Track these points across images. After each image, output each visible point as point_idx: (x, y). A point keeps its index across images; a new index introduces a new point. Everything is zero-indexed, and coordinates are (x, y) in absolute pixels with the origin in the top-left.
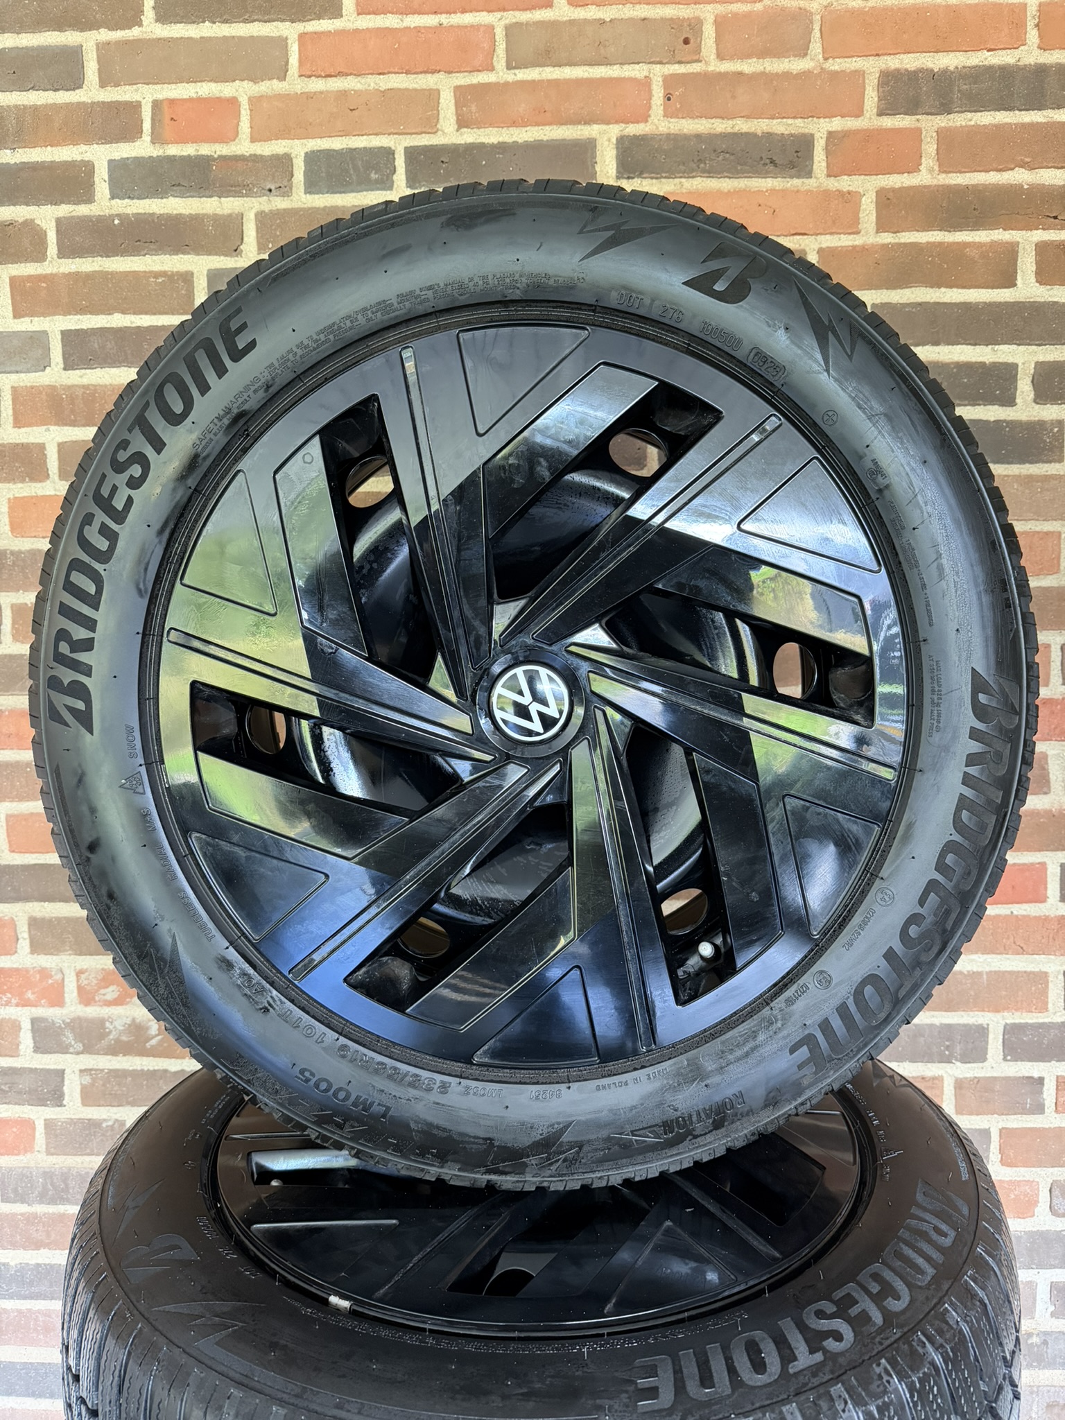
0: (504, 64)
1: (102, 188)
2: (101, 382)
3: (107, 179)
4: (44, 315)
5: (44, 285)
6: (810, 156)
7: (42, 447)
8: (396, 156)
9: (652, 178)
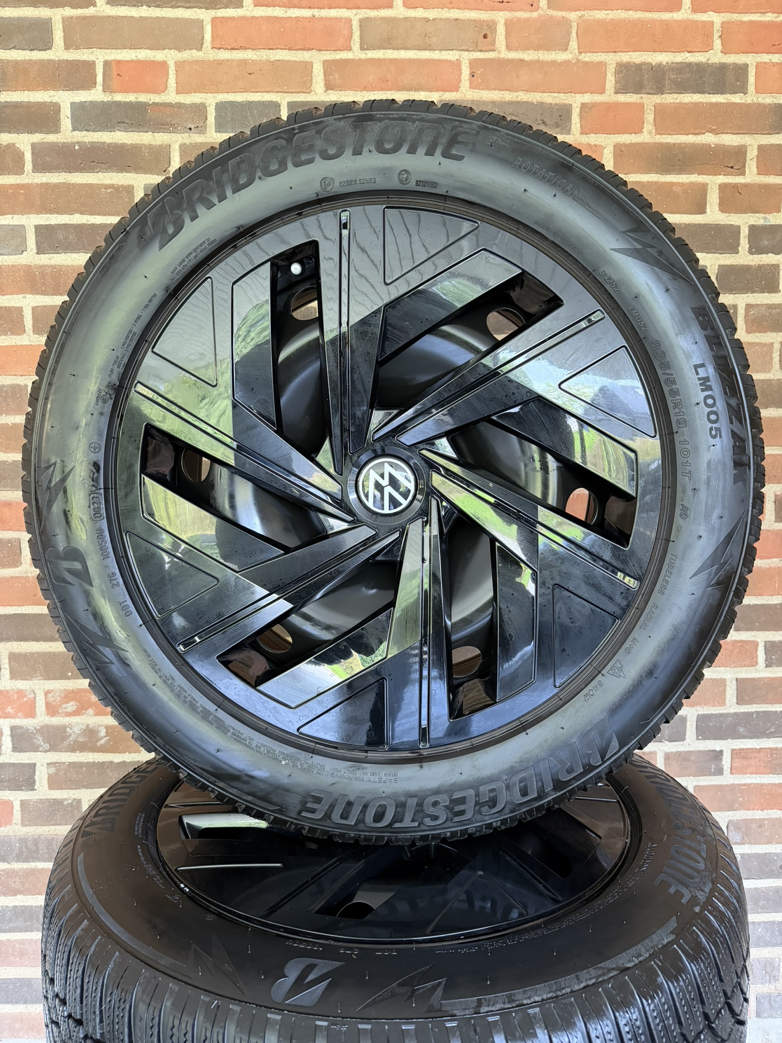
0: (359, 46)
1: (66, 122)
2: (65, 263)
3: (70, 116)
4: (22, 213)
5: (22, 191)
6: (569, 120)
7: (20, 310)
8: (281, 108)
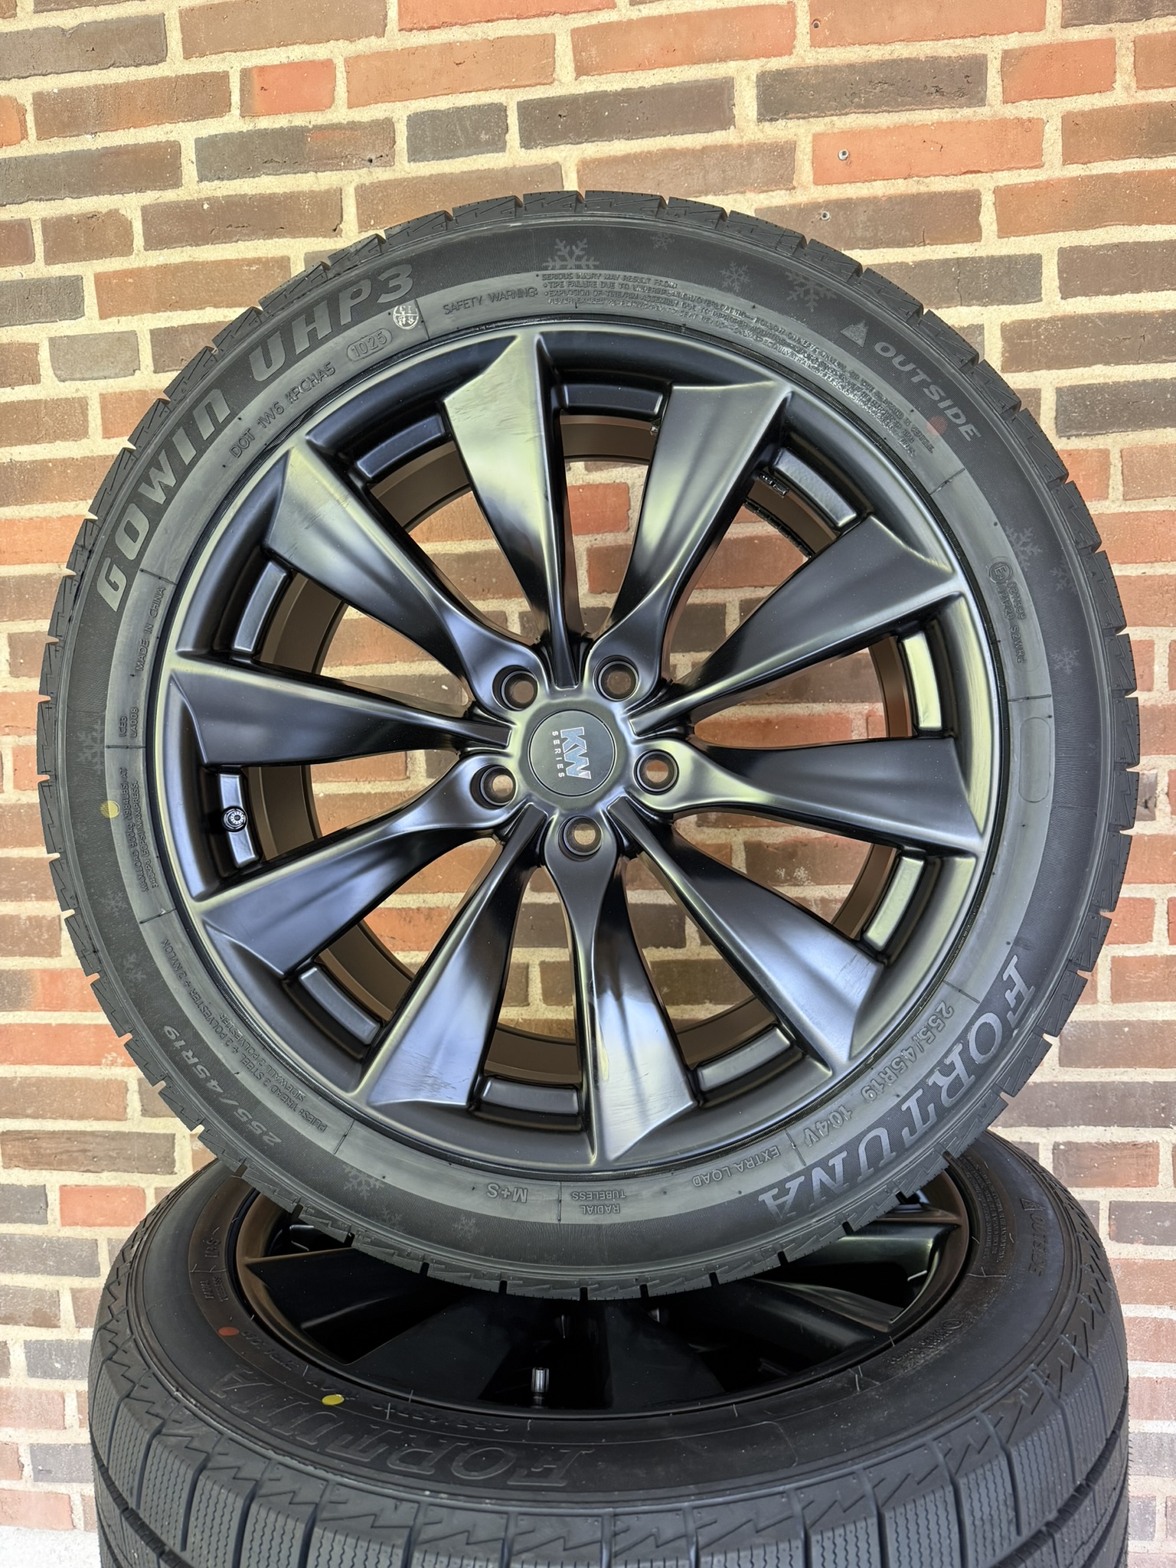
0: (627, 1)
3: (194, 161)
4: (132, 313)
5: (131, 280)
6: (983, 81)
8: (508, 113)
9: (798, 118)
